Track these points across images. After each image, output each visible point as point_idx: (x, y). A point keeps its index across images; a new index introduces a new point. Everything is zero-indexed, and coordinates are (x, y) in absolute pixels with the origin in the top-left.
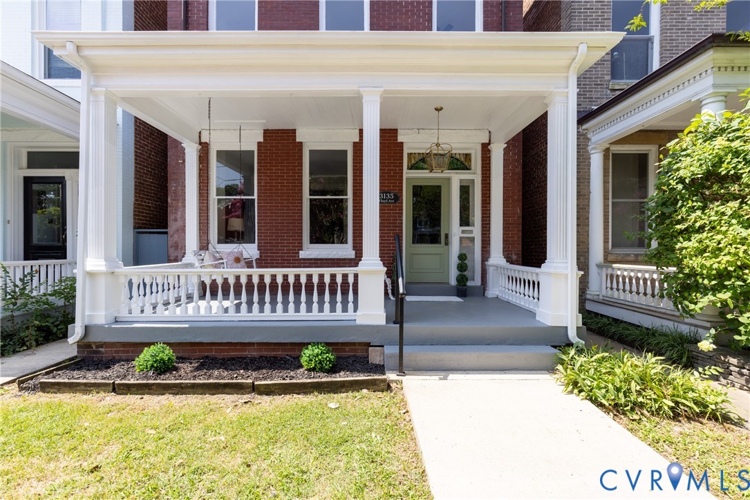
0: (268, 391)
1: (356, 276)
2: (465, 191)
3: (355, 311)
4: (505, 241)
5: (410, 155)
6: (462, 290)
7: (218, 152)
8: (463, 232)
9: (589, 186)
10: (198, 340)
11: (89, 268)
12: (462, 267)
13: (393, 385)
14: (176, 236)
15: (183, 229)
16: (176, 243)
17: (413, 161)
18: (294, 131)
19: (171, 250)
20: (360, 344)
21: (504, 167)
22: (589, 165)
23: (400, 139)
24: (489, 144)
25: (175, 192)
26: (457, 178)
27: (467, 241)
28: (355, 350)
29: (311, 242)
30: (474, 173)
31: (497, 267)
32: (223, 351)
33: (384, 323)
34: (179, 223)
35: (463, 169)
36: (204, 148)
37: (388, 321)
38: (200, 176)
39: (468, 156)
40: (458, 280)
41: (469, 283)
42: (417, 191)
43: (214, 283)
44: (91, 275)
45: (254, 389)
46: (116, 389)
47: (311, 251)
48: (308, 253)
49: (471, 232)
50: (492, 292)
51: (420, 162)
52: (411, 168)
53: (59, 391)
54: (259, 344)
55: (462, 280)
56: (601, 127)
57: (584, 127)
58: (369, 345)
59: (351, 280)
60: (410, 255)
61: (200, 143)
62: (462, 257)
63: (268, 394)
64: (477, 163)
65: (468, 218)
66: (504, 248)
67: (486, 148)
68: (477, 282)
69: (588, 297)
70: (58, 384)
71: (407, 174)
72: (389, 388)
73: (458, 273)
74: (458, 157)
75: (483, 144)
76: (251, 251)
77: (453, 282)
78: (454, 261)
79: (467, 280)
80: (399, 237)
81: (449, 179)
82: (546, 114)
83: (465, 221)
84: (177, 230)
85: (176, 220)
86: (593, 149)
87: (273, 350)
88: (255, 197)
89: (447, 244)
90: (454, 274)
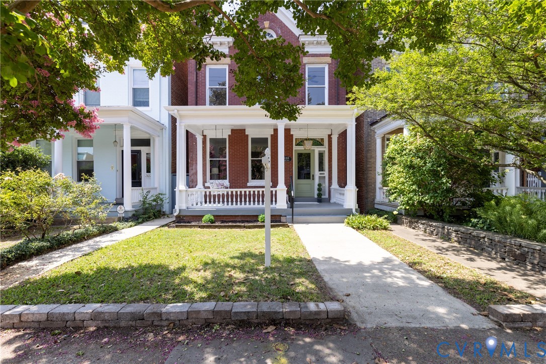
0: (249, 227)
1: (276, 191)
2: (321, 155)
3: (276, 204)
4: (338, 178)
5: (296, 139)
6: (320, 200)
7: (210, 139)
8: (320, 174)
9: (376, 153)
10: (220, 214)
11: (180, 189)
12: (319, 190)
13: (290, 227)
14: (192, 177)
15: (196, 173)
16: (192, 179)
17: (298, 142)
18: (245, 130)
19: (190, 183)
20: (278, 215)
21: (338, 145)
22: (376, 144)
23: (292, 133)
24: (331, 135)
25: (192, 157)
26: (317, 150)
27: (322, 178)
28: (276, 218)
29: (252, 179)
30: (325, 148)
31: (334, 189)
32: (228, 218)
33: (286, 208)
34: (194, 171)
35: (320, 145)
36: (205, 137)
37: (288, 208)
38: (203, 150)
39: (322, 139)
40: (318, 195)
41: (323, 197)
42: (300, 155)
43: (223, 194)
44: (180, 191)
45: (244, 227)
46: (200, 227)
47: (252, 183)
48: (251, 183)
49: (324, 174)
50: (332, 200)
51: (301, 142)
52: (297, 145)
53: (181, 228)
54: (241, 216)
55: (319, 195)
56: (382, 126)
57: (373, 127)
58: (281, 216)
59: (274, 193)
60: (297, 185)
61: (203, 135)
62: (319, 185)
63: (249, 228)
64: (326, 143)
65: (323, 168)
66: (338, 181)
67: (330, 137)
68: (327, 196)
69: (376, 202)
70: (181, 225)
71: (295, 148)
72: (289, 227)
73: (318, 192)
74: (318, 140)
75: (329, 135)
76: (226, 182)
77: (316, 196)
78: (316, 187)
79: (322, 195)
80: (292, 177)
81: (314, 150)
82: (346, 130)
83: (321, 168)
84: (193, 174)
85: (192, 169)
86: (377, 137)
87: (246, 218)
88: (227, 159)
89: (313, 179)
90: (316, 192)
